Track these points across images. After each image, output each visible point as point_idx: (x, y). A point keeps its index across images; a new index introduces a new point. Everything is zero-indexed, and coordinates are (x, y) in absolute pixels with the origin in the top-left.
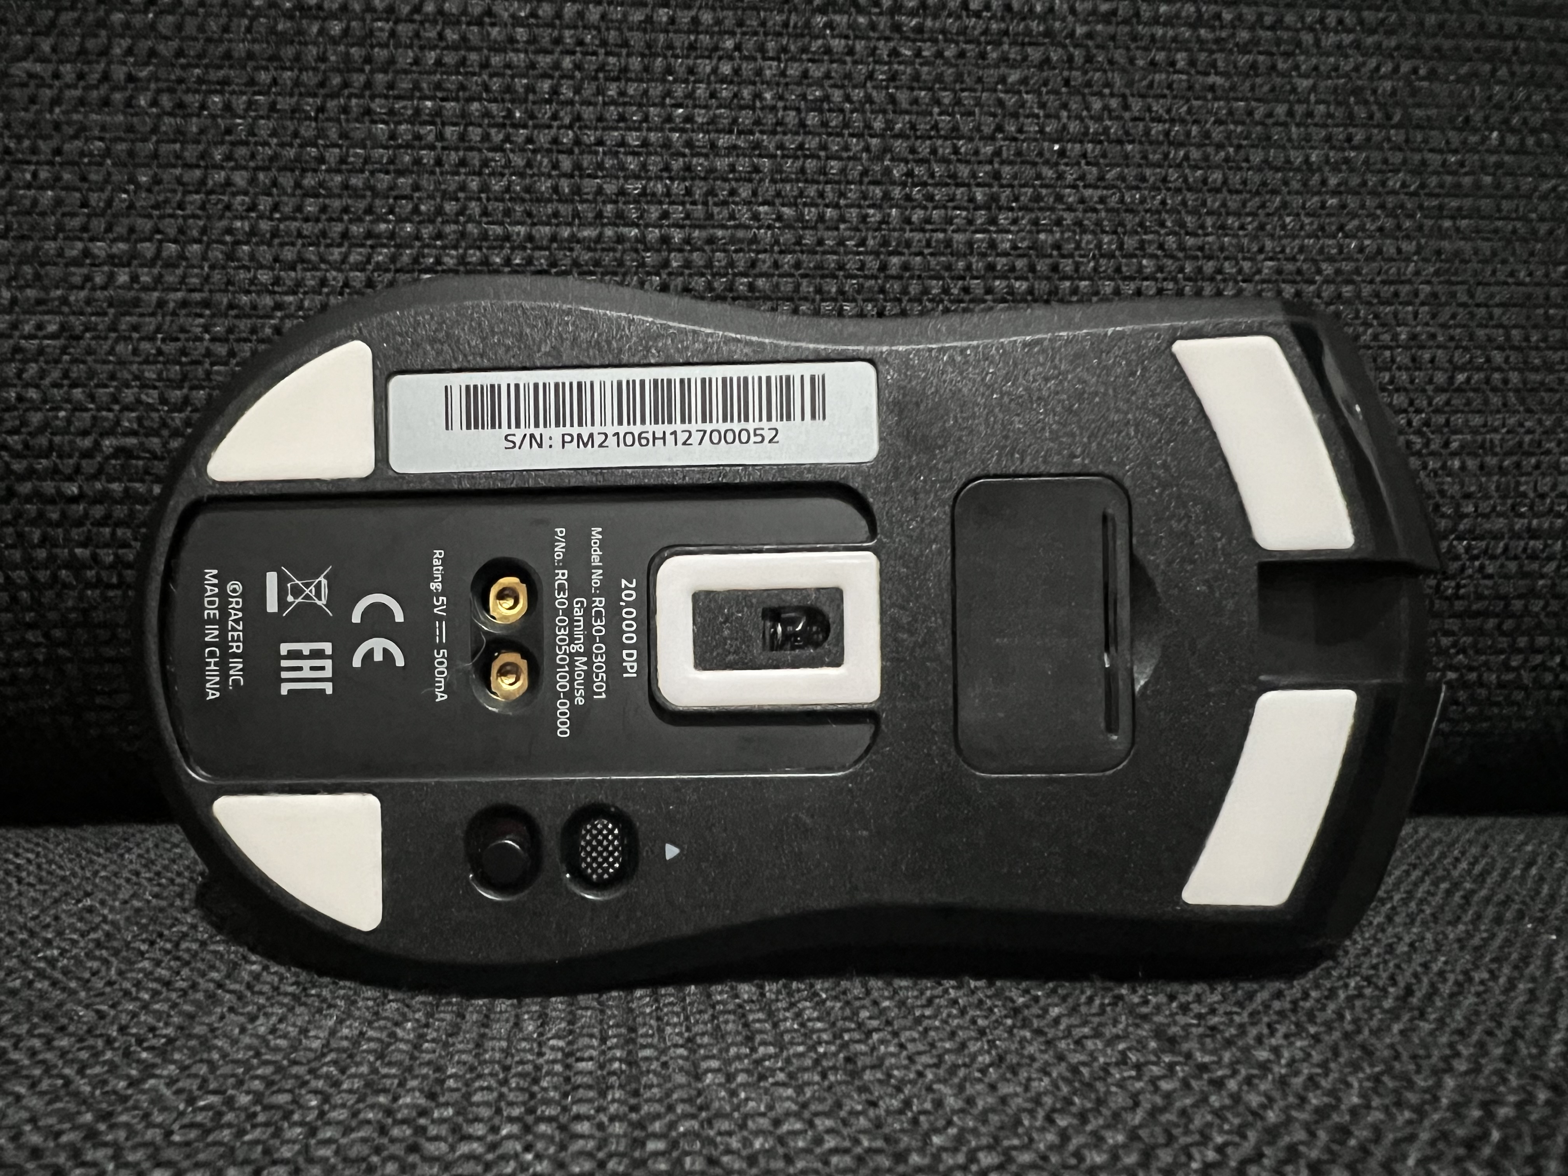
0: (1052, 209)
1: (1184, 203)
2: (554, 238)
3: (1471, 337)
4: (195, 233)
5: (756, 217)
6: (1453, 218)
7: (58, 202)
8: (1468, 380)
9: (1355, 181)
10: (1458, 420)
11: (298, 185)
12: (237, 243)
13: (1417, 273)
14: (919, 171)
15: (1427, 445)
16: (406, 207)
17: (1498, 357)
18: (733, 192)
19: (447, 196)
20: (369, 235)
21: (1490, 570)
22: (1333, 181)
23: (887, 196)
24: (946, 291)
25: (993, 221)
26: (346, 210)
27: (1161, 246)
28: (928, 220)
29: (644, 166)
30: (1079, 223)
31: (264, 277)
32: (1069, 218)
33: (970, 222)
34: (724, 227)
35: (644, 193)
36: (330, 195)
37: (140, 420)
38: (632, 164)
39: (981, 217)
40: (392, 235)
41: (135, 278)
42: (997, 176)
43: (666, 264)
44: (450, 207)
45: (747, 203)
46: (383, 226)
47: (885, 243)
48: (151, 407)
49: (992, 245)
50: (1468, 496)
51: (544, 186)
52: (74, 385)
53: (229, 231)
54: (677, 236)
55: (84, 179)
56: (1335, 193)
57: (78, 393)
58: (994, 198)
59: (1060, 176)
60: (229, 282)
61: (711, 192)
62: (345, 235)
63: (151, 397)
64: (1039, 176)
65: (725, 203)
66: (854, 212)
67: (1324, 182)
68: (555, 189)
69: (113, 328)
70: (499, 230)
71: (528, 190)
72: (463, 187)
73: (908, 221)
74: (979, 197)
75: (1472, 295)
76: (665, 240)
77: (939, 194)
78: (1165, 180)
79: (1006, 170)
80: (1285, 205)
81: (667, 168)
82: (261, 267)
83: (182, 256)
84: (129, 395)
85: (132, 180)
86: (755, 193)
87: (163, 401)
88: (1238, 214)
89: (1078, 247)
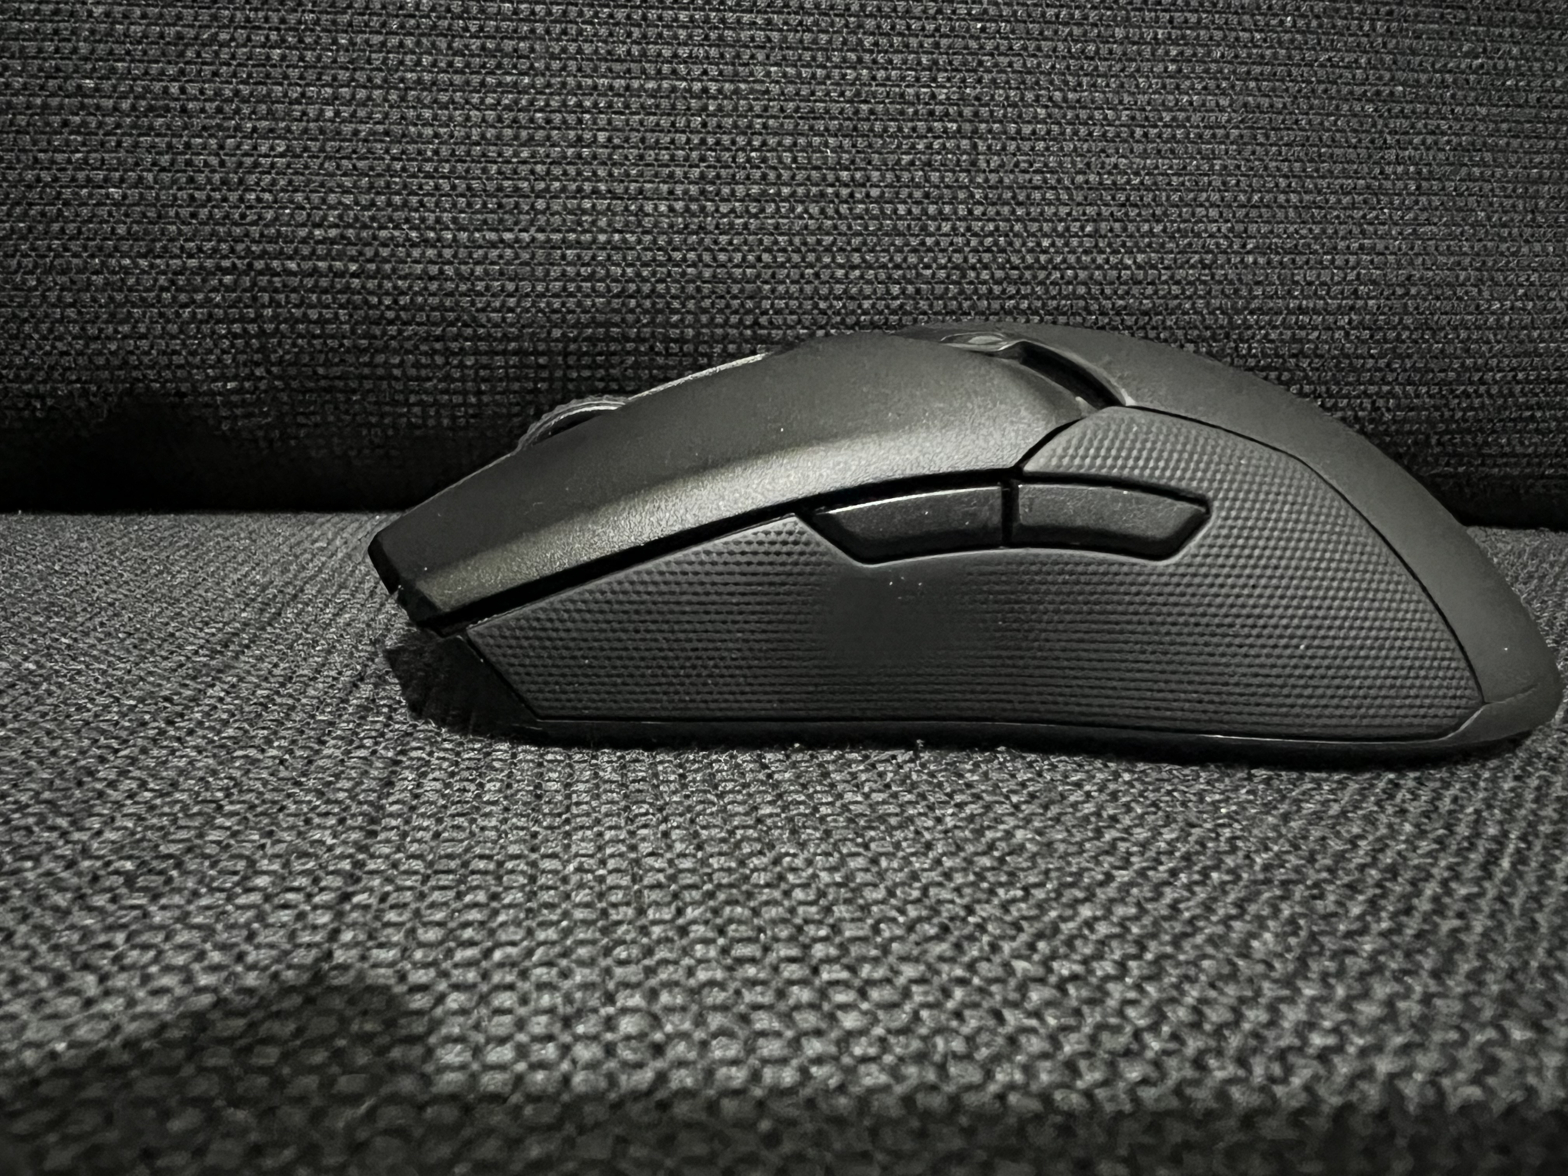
0: (975, 71)
1: (1068, 67)
2: (628, 88)
3: (1266, 168)
4: (378, 81)
5: (768, 74)
6: (1256, 80)
7: (283, 58)
8: (1261, 199)
9: (1188, 52)
10: (1253, 228)
11: (449, 47)
12: (407, 89)
13: (1229, 121)
14: (883, 41)
15: (1230, 246)
16: (524, 64)
17: (1283, 182)
18: (753, 57)
19: (553, 57)
20: (500, 84)
21: (1273, 336)
22: (1174, 53)
23: (860, 60)
24: (900, 129)
25: (934, 80)
26: (483, 66)
27: (1050, 99)
28: (888, 78)
29: (690, 37)
30: (994, 81)
31: (427, 114)
32: (987, 78)
33: (918, 79)
34: (745, 81)
35: (690, 56)
36: (473, 56)
37: (340, 217)
38: (682, 34)
39: (925, 76)
40: (515, 84)
41: (337, 113)
42: (937, 45)
43: (705, 108)
44: (556, 65)
45: (763, 64)
46: (509, 79)
47: (858, 94)
48: (348, 208)
49: (933, 96)
50: (1258, 283)
51: (621, 50)
52: (296, 190)
53: (402, 80)
54: (713, 87)
55: (301, 41)
56: (1173, 61)
57: (299, 197)
58: (935, 62)
59: (981, 47)
60: (403, 118)
61: (738, 56)
62: (483, 84)
63: (348, 200)
64: (966, 47)
65: (746, 65)
66: (836, 73)
67: (1167, 53)
68: (629, 52)
69: (322, 150)
70: (589, 81)
71: (609, 52)
72: (564, 50)
73: (874, 78)
74: (924, 61)
75: (1267, 137)
76: (705, 90)
77: (897, 59)
78: (1055, 50)
79: (944, 42)
80: (1138, 70)
81: (707, 38)
82: (425, 106)
83: (369, 98)
84: (332, 198)
85: (335, 42)
86: (768, 57)
87: (357, 203)
88: (1104, 76)
89: (992, 98)
